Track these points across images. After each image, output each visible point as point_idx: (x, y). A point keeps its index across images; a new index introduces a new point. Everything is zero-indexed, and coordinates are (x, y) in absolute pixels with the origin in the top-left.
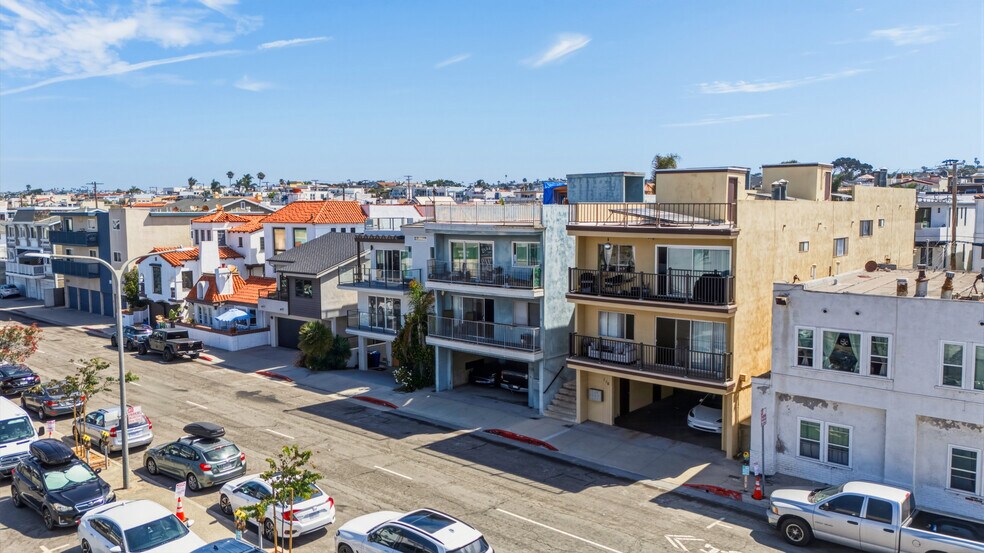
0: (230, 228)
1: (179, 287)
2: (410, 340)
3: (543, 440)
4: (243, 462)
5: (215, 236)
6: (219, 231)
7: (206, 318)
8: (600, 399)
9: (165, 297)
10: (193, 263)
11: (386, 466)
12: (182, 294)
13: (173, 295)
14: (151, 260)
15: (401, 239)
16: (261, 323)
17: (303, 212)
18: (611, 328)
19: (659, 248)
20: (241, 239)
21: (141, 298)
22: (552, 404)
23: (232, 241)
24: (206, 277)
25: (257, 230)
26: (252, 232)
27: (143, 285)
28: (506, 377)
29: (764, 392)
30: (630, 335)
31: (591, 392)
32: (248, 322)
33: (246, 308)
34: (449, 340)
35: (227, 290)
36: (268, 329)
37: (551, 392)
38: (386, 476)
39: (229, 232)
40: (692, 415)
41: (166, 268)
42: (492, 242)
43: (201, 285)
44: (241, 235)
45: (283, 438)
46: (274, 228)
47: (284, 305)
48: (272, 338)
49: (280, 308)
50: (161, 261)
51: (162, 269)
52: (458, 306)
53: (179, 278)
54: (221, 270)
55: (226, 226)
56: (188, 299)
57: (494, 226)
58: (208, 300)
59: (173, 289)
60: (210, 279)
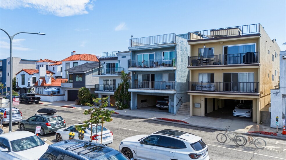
0: (50, 64)
1: (31, 82)
2: (121, 92)
3: (182, 120)
4: (65, 124)
5: (45, 66)
6: (46, 65)
7: (41, 92)
8: (199, 107)
9: (26, 86)
10: (37, 74)
11: (124, 128)
12: (32, 85)
13: (29, 85)
14: (21, 73)
15: (116, 58)
16: (62, 92)
17: (76, 57)
18: (204, 79)
19: (224, 47)
20: (54, 68)
21: (17, 87)
22: (178, 110)
23: (51, 69)
24: (42, 78)
25: (60, 64)
26: (58, 65)
27: (18, 83)
28: (158, 103)
29: (277, 95)
30: (212, 81)
31: (195, 104)
32: (57, 93)
33: (56, 88)
34: (138, 89)
35: (49, 82)
36: (64, 95)
37: (178, 106)
38: (126, 130)
39: (50, 65)
40: (235, 112)
41: (27, 76)
42: (154, 53)
43: (40, 81)
44: (54, 66)
45: (77, 121)
46: (66, 63)
47: (71, 84)
48: (66, 97)
49: (70, 86)
50: (25, 73)
51: (25, 76)
52: (140, 77)
53: (31, 79)
54: (48, 75)
55: (49, 64)
56: (34, 86)
57: (157, 45)
58: (42, 86)
59: (29, 83)
60: (43, 78)
